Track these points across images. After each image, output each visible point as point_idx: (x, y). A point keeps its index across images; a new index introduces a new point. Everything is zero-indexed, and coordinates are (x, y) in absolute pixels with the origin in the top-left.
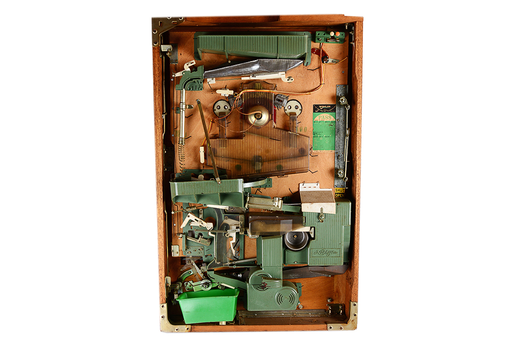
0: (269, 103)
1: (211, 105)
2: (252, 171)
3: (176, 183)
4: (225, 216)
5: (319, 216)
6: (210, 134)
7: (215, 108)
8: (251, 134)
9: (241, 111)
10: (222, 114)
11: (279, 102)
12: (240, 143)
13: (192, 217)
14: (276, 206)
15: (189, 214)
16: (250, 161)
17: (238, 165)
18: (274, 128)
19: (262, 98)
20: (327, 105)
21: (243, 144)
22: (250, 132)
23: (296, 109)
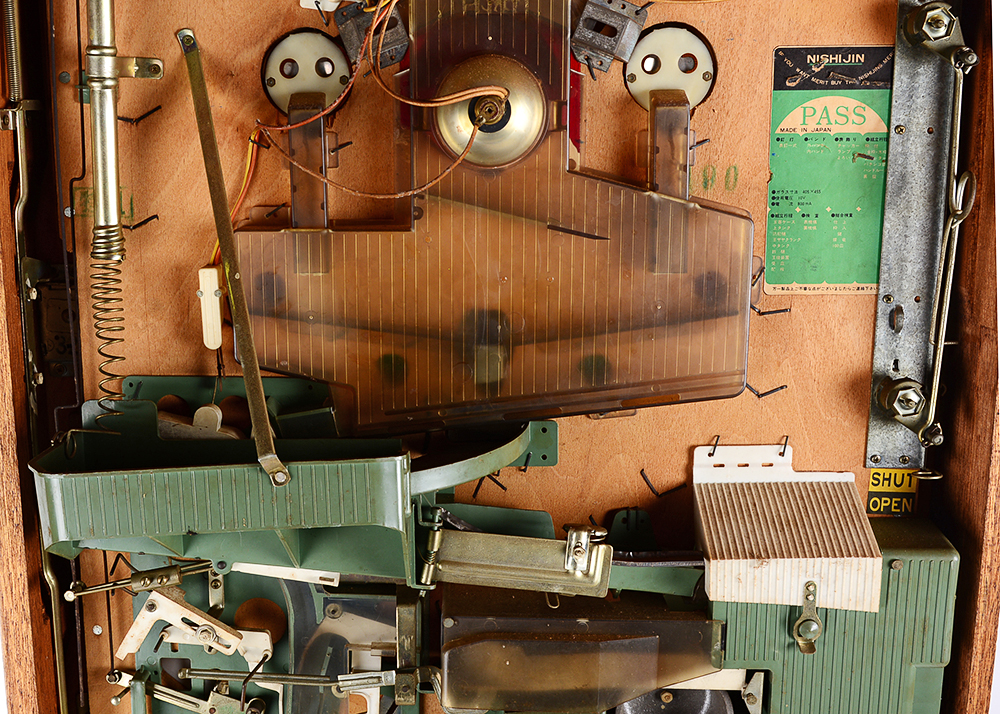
0: (545, 43)
1: (251, 55)
2: (458, 391)
3: (56, 479)
4: (327, 602)
5: (792, 619)
6: (251, 206)
7: (274, 71)
8: (453, 205)
9: (404, 86)
10: (307, 101)
11: (600, 39)
12: (398, 254)
13: (169, 610)
14: (579, 575)
15: (154, 596)
16: (445, 338)
17: (387, 358)
18: (571, 171)
19: (508, 16)
20: (845, 52)
21: (410, 256)
22: (446, 195)
23: (687, 71)
